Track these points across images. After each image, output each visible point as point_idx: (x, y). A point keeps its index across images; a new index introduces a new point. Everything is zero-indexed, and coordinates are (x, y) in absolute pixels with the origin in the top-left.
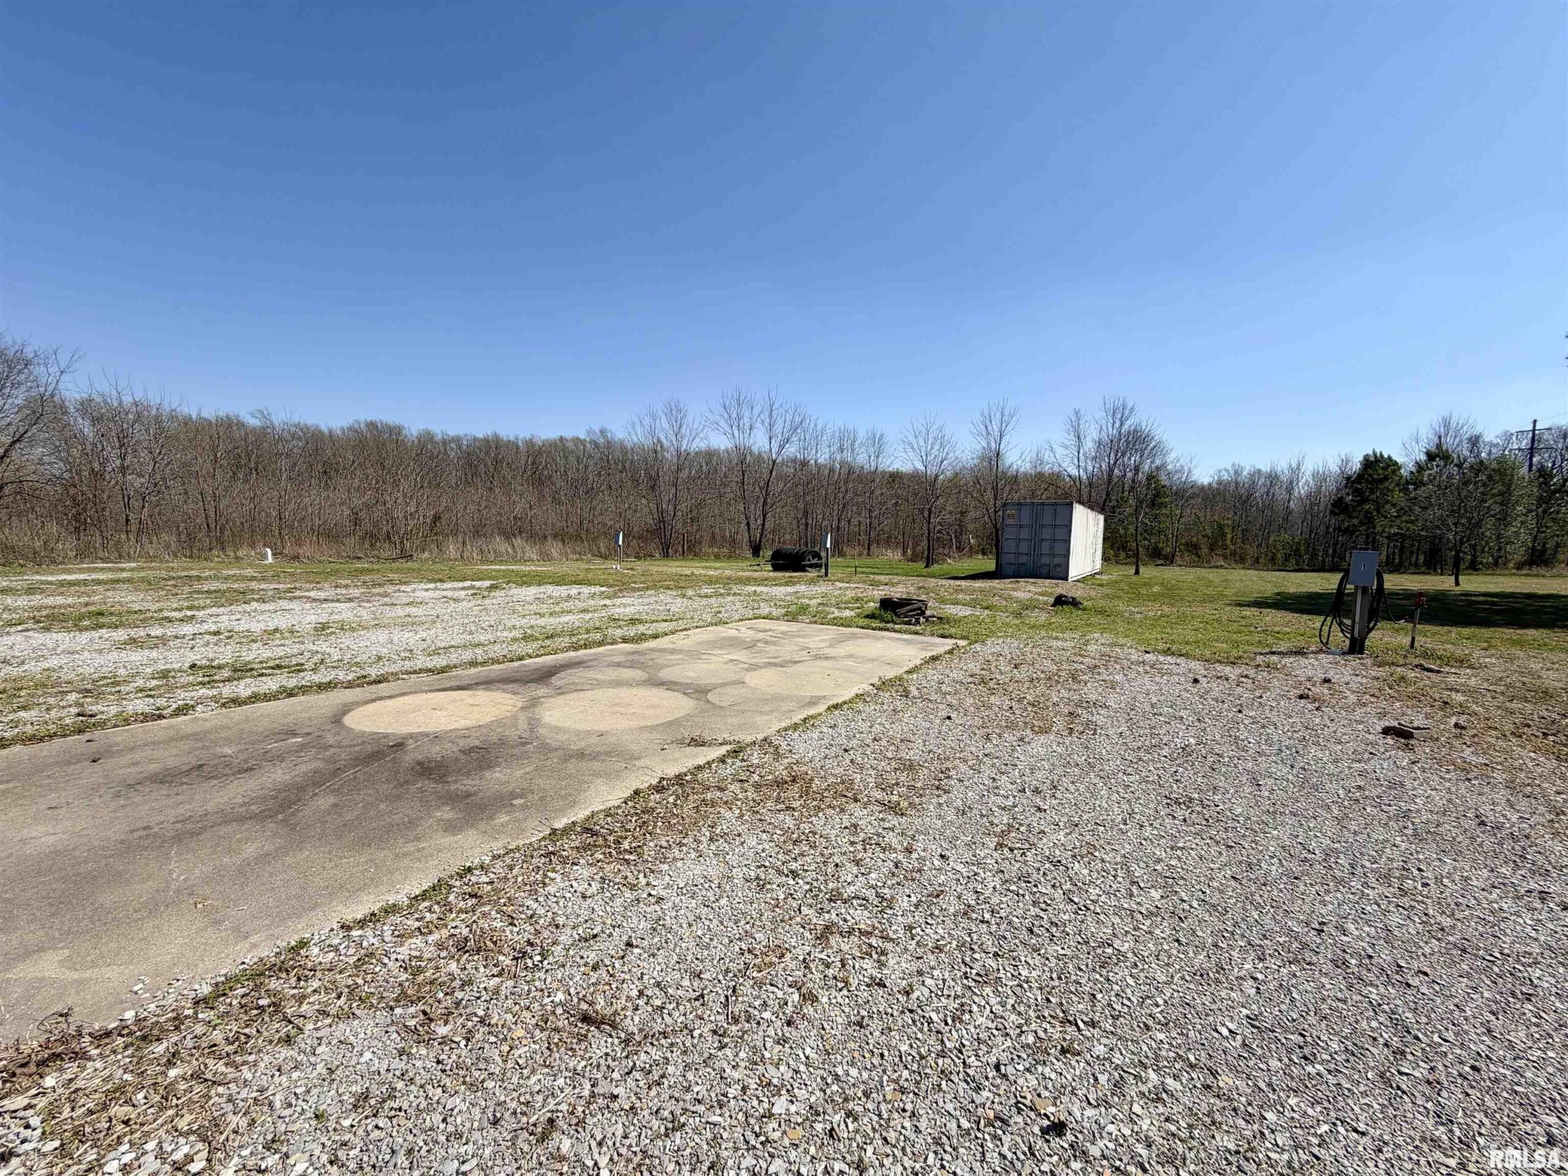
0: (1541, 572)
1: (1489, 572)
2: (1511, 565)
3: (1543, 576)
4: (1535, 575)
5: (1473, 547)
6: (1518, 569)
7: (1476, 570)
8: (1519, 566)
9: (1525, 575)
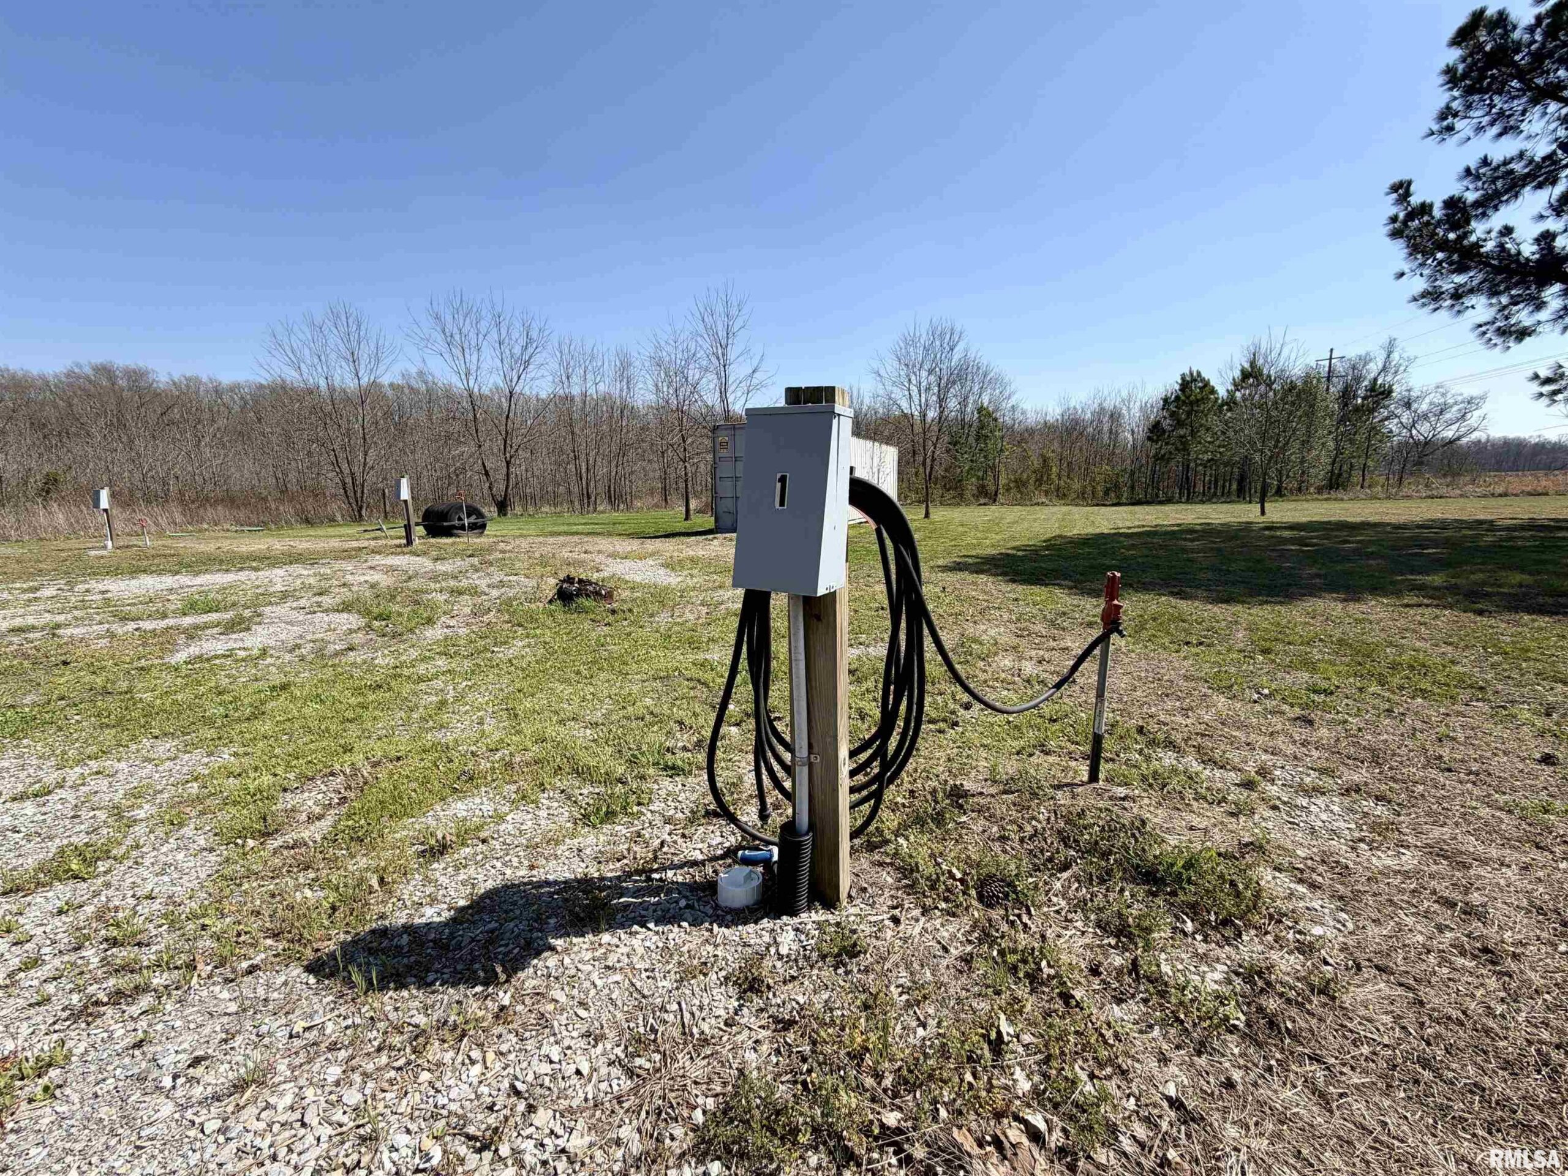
0: (1339, 496)
1: (1293, 498)
2: (1312, 490)
3: (1342, 500)
4: (1335, 500)
5: (1280, 472)
6: (1319, 493)
7: (1281, 496)
8: (1320, 490)
9: (1326, 500)
